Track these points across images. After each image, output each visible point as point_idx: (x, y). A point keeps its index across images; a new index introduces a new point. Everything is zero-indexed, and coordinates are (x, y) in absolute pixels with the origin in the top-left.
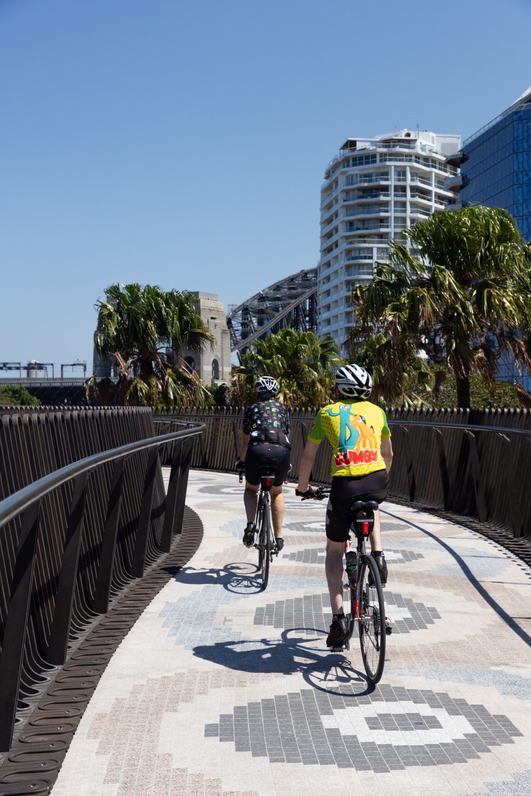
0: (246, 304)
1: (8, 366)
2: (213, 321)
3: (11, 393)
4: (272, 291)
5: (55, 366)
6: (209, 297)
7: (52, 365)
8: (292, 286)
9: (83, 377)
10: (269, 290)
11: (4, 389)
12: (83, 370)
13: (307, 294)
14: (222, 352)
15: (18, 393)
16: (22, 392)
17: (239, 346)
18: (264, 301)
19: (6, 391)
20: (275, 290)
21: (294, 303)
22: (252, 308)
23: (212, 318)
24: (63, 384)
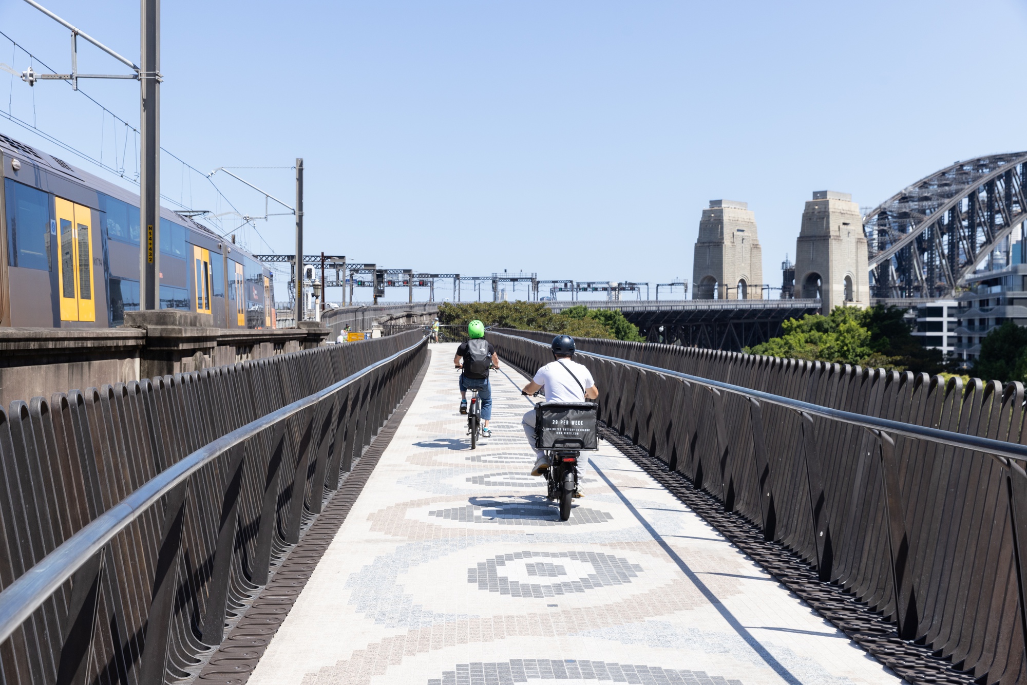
0: (883, 206)
1: (594, 286)
2: (845, 226)
3: (603, 318)
4: (917, 189)
5: (649, 284)
6: (840, 196)
7: (647, 284)
8: (944, 182)
9: (684, 299)
10: (914, 188)
11: (595, 314)
12: (683, 291)
13: (966, 191)
14: (857, 266)
15: (611, 320)
16: (617, 317)
17: (878, 259)
18: (908, 202)
19: (596, 317)
20: (921, 187)
21: (949, 203)
22: (891, 211)
23: (844, 224)
24: (660, 308)
